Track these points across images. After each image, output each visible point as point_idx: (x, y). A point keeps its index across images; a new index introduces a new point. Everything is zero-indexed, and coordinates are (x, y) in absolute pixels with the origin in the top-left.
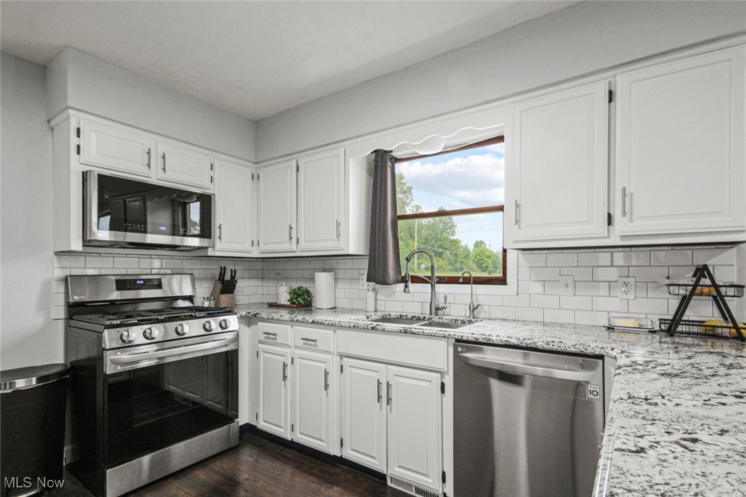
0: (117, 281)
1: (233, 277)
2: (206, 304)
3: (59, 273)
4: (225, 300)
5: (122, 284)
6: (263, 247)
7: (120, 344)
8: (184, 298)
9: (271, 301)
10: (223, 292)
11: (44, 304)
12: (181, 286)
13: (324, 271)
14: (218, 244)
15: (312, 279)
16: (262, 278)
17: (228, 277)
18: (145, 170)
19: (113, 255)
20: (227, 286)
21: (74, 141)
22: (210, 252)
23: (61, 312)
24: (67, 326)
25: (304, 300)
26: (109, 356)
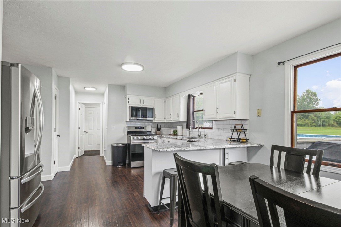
0: (136, 127)
1: (160, 127)
2: (154, 133)
3: (126, 126)
4: (158, 132)
5: (137, 128)
6: (167, 119)
7: (133, 139)
8: (149, 132)
9: (170, 133)
10: (158, 131)
11: (124, 132)
12: (148, 129)
13: (180, 125)
14: (156, 119)
15: (177, 128)
16: (170, 127)
17: (159, 127)
18: (140, 104)
19: (135, 122)
20: (159, 129)
21: (128, 100)
22: (154, 121)
23: (126, 133)
24: (127, 136)
25: (176, 133)
26: (132, 141)
